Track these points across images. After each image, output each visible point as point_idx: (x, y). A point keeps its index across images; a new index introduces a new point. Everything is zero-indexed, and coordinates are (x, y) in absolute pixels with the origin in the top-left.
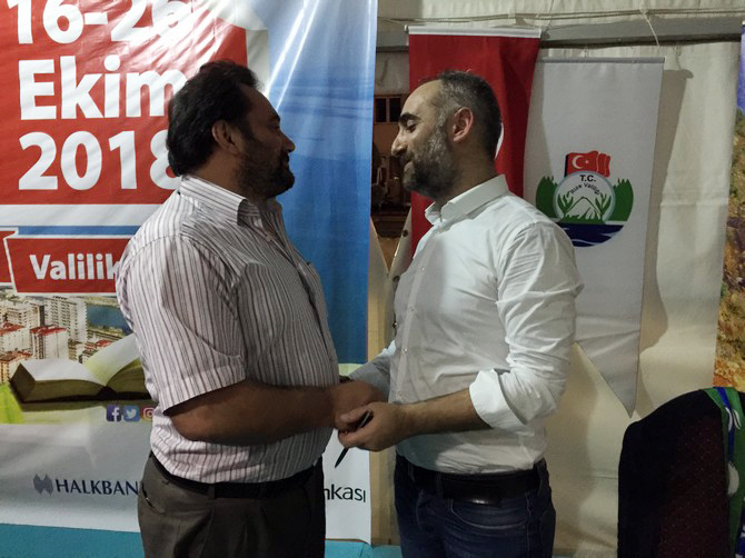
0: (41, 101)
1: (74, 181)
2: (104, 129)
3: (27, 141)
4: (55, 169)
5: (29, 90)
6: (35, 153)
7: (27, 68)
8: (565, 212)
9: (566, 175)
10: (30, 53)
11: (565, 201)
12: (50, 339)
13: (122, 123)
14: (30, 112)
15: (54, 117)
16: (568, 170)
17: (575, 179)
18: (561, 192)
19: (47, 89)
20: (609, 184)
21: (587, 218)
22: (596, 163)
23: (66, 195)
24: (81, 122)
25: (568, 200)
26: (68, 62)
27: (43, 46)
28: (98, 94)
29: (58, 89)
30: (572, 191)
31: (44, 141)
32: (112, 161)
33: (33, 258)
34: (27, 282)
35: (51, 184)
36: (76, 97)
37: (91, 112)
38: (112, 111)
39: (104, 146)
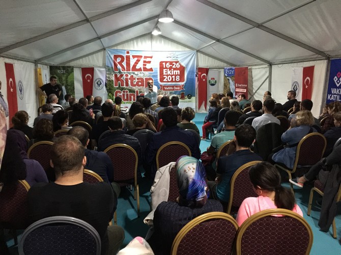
1: (169, 80)
2: (172, 76)
3: (164, 77)
4: (167, 79)
5: (164, 72)
7: (164, 70)
8: (211, 83)
10: (165, 68)
13: (173, 75)
14: (164, 74)
15: (167, 74)
17: (212, 80)
19: (166, 72)
22: (214, 79)
23: (168, 82)
24: (169, 75)
26: (168, 70)
27: (166, 68)
28: (171, 72)
31: (166, 77)
32: (172, 79)
33: (165, 87)
34: (164, 90)
36: (169, 72)
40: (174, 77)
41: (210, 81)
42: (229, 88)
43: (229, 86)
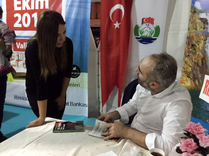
0: (18, 6)
1: (25, 25)
2: (31, 12)
3: (15, 15)
4: (21, 22)
6: (17, 18)
8: (141, 34)
9: (142, 24)
11: (142, 31)
12: (19, 62)
13: (34, 11)
14: (16, 8)
15: (21, 9)
16: (143, 23)
17: (144, 25)
18: (140, 29)
19: (19, 3)
20: (154, 27)
21: (147, 36)
22: (150, 21)
23: (23, 28)
24: (26, 11)
25: (143, 31)
28: (30, 4)
29: (22, 3)
30: (144, 29)
31: (19, 15)
32: (32, 20)
33: (17, 43)
34: (16, 49)
35: (20, 26)
36: (25, 5)
37: (28, 8)
38: (33, 8)
39: (31, 16)
40: (35, 15)
41: (137, 27)
42: (204, 52)
43: (204, 47)
